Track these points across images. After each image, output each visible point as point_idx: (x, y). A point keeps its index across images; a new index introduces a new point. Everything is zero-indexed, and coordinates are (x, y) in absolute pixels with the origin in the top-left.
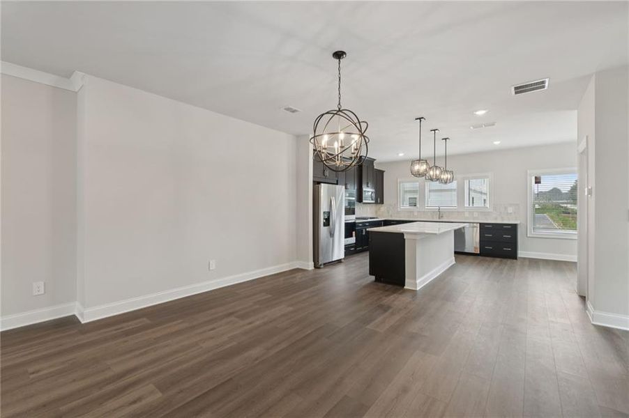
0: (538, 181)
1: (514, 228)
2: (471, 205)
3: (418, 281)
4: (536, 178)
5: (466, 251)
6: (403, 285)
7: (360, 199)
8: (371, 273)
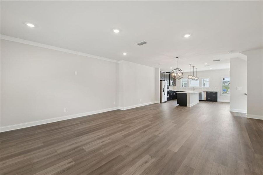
0: (224, 79)
1: (216, 93)
2: (204, 86)
3: (190, 105)
4: (223, 78)
5: (202, 100)
6: (186, 106)
7: (170, 85)
8: (178, 103)
